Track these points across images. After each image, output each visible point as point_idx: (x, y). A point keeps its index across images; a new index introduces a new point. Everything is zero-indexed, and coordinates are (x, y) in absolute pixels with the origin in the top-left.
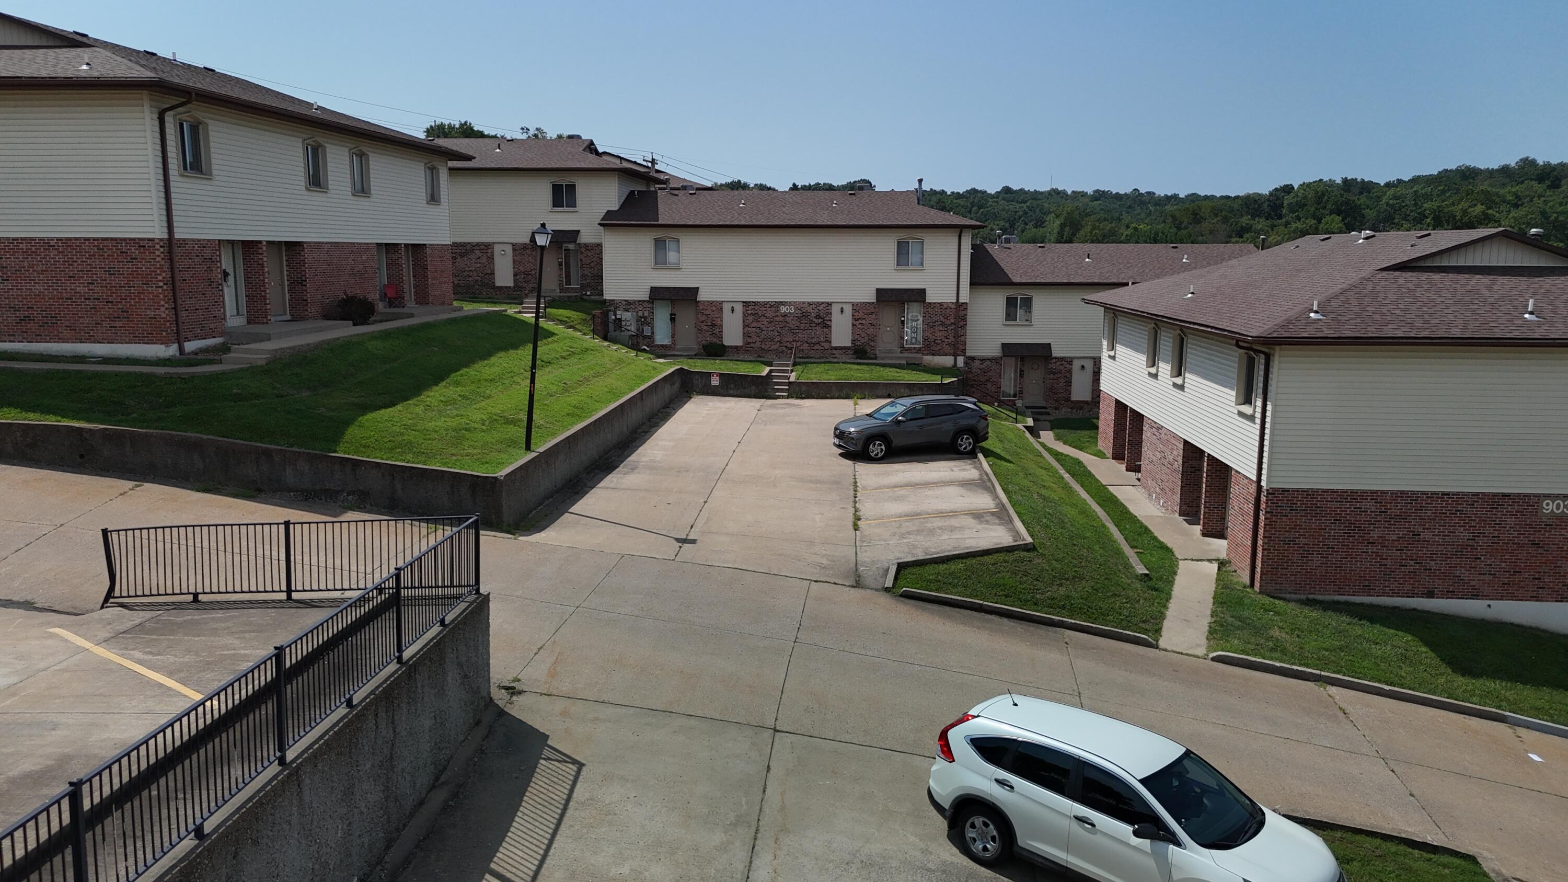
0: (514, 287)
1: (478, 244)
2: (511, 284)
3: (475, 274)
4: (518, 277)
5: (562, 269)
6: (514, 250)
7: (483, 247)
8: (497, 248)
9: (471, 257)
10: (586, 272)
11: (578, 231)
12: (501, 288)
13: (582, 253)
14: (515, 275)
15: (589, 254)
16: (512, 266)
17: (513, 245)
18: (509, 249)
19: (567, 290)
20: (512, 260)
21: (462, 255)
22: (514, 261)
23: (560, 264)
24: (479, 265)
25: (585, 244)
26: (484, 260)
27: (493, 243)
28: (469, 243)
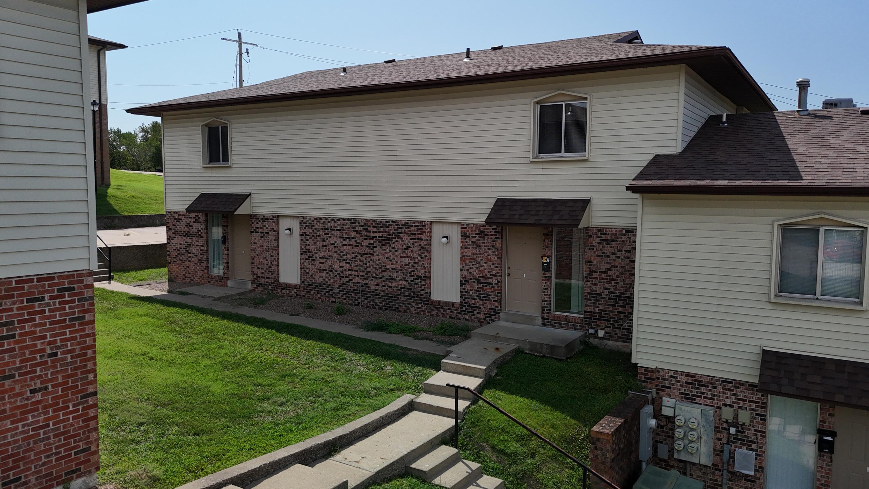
0: (461, 305)
1: (407, 224)
2: (455, 298)
3: (400, 276)
4: (468, 287)
5: (548, 279)
6: (464, 236)
7: (414, 229)
8: (437, 232)
9: (397, 245)
10: (599, 289)
11: (586, 202)
12: (439, 305)
13: (592, 247)
14: (464, 282)
15: (608, 250)
16: (459, 267)
17: (464, 227)
18: (455, 233)
19: (557, 323)
20: (459, 256)
21: (384, 242)
22: (463, 258)
23: (546, 268)
24: (407, 261)
25: (599, 230)
26: (415, 252)
27: (431, 223)
28: (394, 222)
